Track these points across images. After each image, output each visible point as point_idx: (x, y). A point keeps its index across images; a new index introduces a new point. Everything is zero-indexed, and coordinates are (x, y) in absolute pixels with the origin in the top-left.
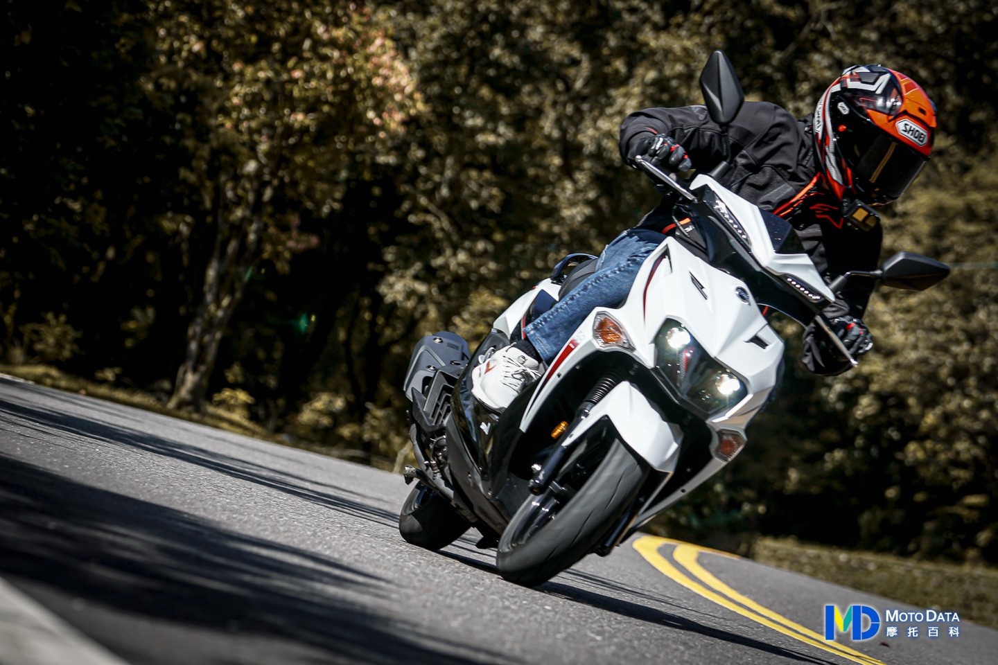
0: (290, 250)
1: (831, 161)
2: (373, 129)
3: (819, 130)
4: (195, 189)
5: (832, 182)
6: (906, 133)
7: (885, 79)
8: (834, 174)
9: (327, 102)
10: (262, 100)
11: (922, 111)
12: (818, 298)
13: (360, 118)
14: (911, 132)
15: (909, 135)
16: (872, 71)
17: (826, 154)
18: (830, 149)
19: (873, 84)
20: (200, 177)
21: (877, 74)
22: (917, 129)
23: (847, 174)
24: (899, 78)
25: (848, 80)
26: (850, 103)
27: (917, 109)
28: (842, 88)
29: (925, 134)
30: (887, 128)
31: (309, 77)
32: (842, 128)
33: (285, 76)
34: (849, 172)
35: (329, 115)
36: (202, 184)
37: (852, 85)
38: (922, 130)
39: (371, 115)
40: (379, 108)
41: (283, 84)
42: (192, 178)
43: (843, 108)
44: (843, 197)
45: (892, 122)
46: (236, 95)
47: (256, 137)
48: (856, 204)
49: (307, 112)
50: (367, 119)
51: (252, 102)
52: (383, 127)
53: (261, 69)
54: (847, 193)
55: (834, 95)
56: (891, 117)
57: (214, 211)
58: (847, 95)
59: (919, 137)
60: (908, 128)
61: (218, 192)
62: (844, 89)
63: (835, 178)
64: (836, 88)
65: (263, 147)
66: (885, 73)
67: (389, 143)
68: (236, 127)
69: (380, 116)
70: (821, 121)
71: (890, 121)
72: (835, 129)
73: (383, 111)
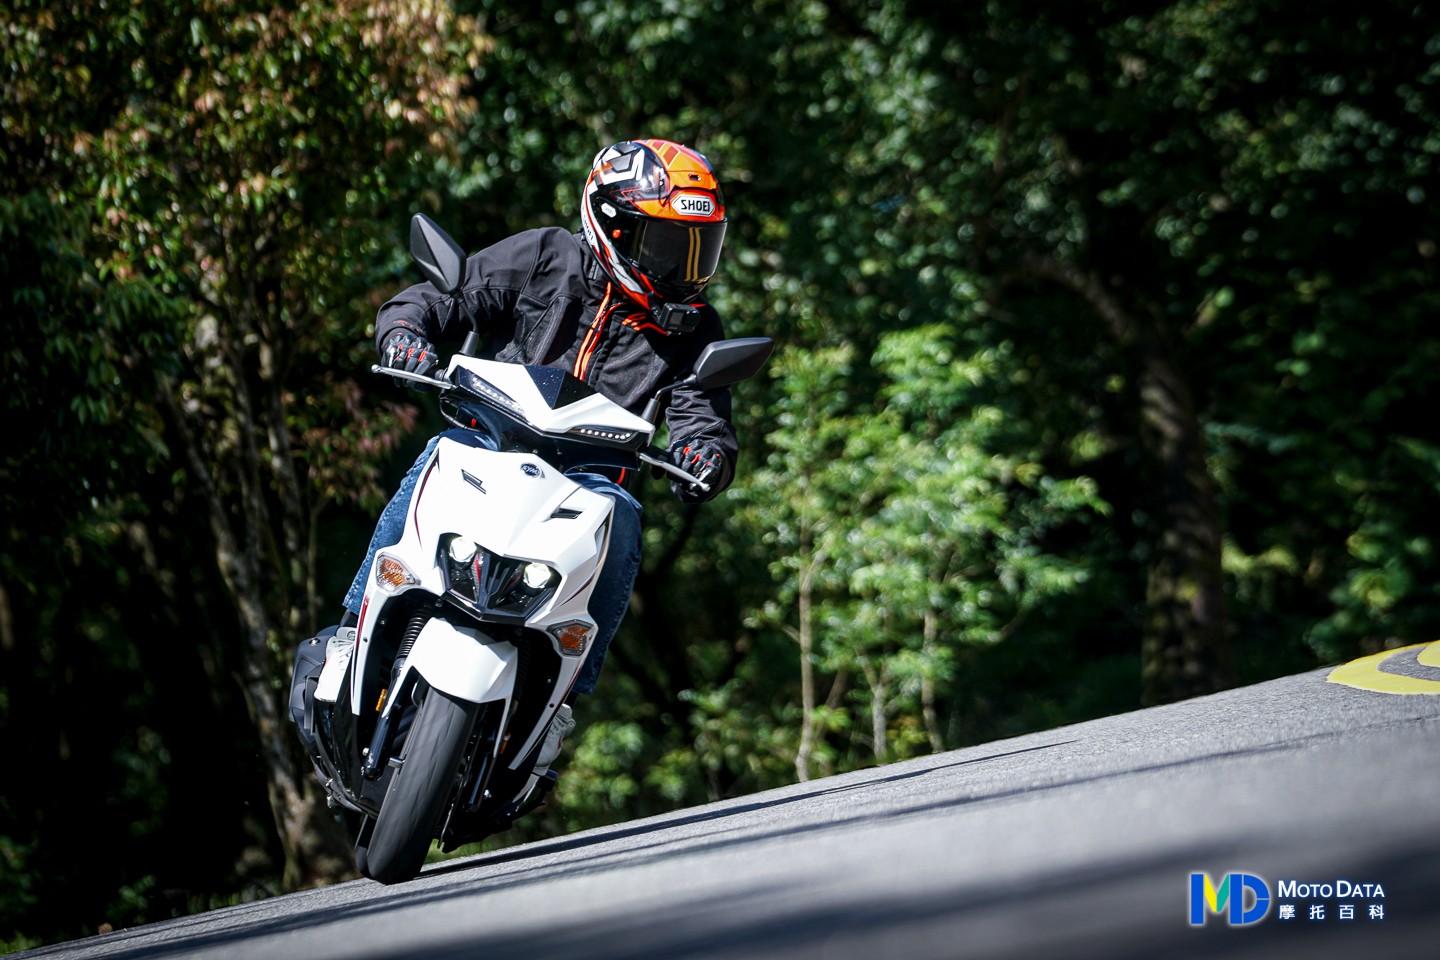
0: (369, 458)
1: (620, 272)
2: (414, 135)
3: (593, 242)
4: (121, 431)
5: (631, 295)
6: (687, 211)
7: (640, 157)
8: (631, 285)
9: (295, 129)
10: (165, 185)
11: (694, 177)
12: (628, 435)
13: (375, 127)
14: (692, 207)
15: (692, 212)
16: (623, 154)
17: (612, 267)
18: (613, 259)
19: (629, 169)
20: (118, 402)
21: (629, 156)
22: (696, 200)
23: (643, 281)
24: (654, 149)
25: (602, 174)
26: (613, 203)
27: (687, 178)
28: (599, 186)
29: (707, 200)
30: (665, 214)
31: (232, 92)
32: (616, 233)
33: (185, 119)
34: (645, 278)
35: (311, 151)
36: (130, 413)
37: (608, 179)
38: (702, 199)
39: (394, 109)
40: (402, 87)
41: (189, 132)
42: (104, 409)
43: (609, 210)
44: (651, 305)
45: (667, 206)
46: (109, 202)
47: (190, 268)
48: (667, 309)
49: (264, 166)
50: (393, 122)
51: (149, 198)
52: (432, 123)
53: (133, 127)
54: (653, 300)
55: (593, 196)
56: (663, 201)
57: (179, 459)
58: (606, 193)
59: (704, 206)
60: (687, 203)
61: (169, 413)
62: (601, 187)
63: (632, 289)
64: (592, 188)
65: (213, 277)
66: (638, 150)
67: (461, 149)
68: (140, 265)
69: (414, 104)
70: (592, 232)
71: (663, 205)
72: (609, 236)
73: (415, 90)
